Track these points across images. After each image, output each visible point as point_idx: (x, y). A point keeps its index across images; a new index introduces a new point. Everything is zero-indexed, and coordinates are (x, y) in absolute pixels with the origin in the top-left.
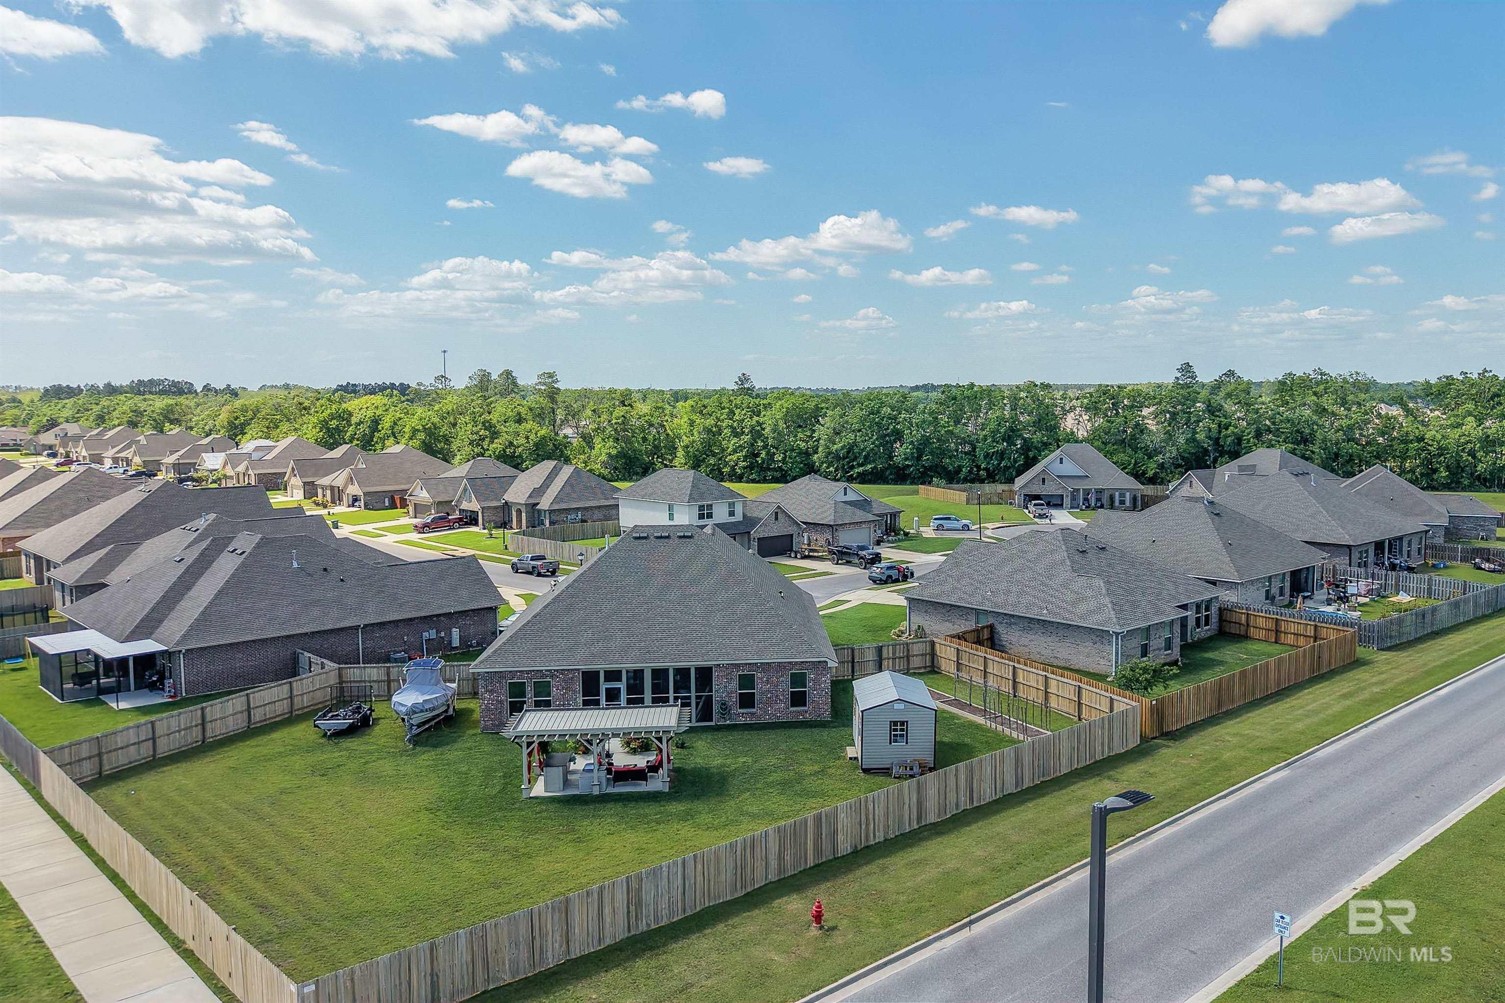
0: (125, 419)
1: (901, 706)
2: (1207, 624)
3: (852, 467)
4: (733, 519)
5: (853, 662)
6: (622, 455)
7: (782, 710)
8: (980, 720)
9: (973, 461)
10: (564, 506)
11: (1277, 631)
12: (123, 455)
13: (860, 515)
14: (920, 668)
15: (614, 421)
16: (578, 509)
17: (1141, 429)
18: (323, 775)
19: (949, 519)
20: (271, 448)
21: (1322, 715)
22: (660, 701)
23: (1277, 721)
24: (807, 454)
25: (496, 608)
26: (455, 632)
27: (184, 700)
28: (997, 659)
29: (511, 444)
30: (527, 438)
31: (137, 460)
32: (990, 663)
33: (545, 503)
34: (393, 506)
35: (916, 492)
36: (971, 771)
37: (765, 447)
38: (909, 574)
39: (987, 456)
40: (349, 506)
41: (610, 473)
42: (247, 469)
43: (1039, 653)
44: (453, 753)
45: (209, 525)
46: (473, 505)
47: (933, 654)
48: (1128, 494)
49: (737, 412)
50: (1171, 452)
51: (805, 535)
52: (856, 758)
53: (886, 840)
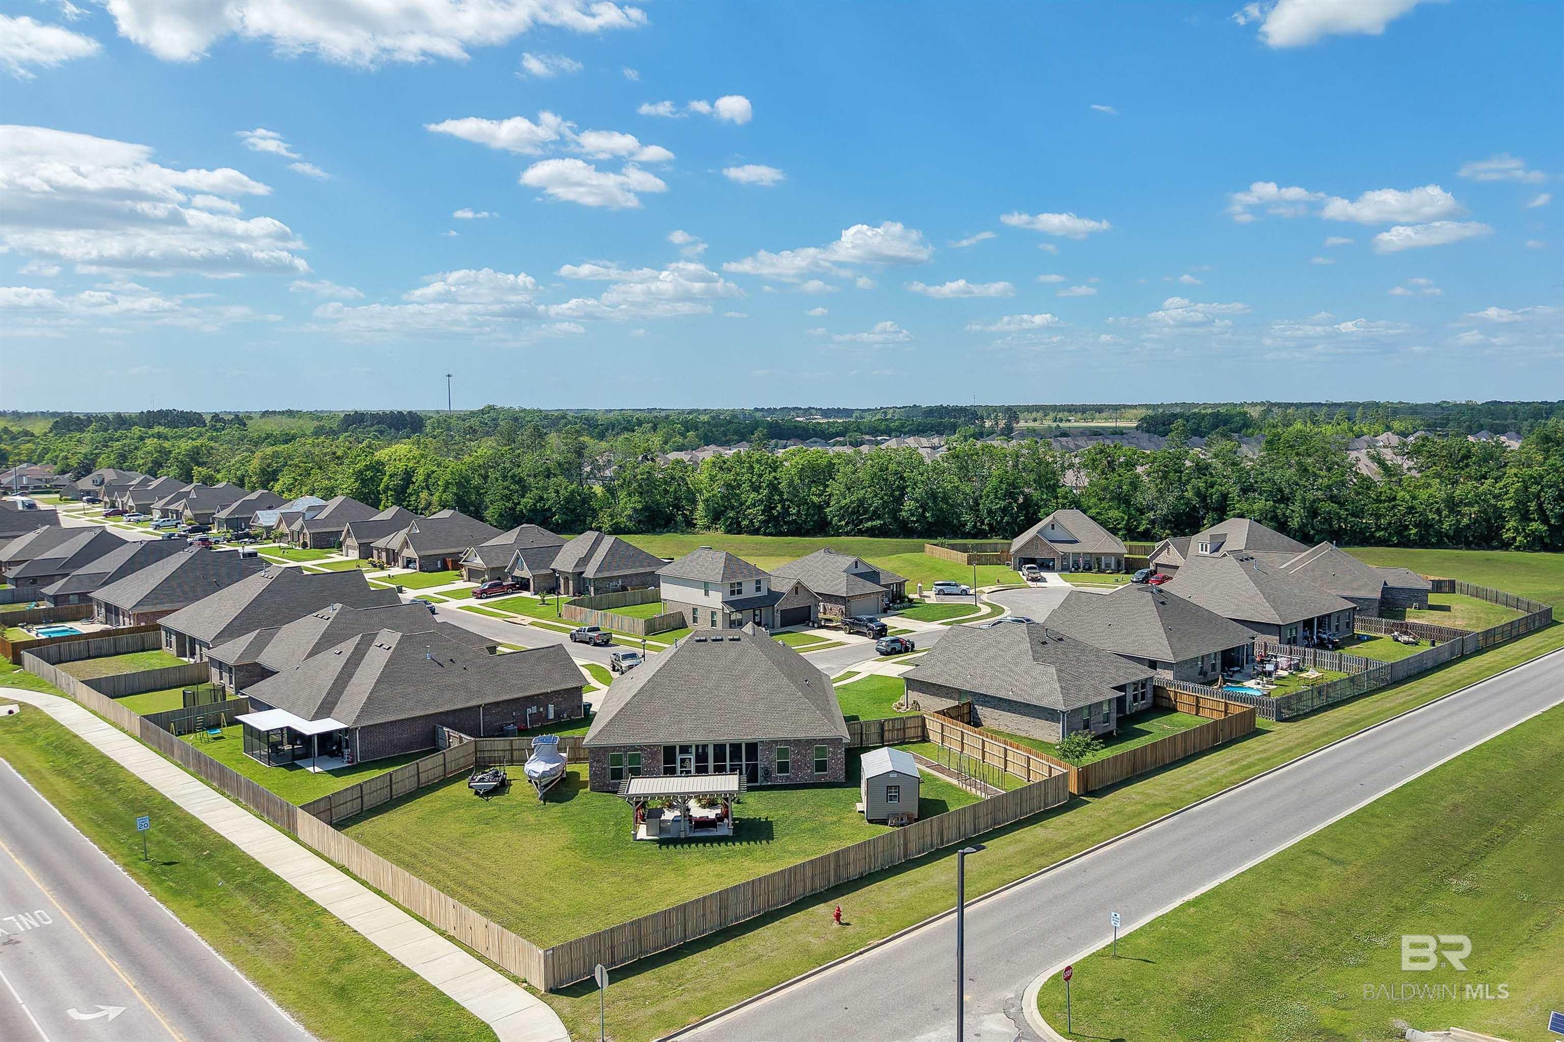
0: (150, 459)
1: (895, 775)
2: (1143, 699)
3: (861, 522)
4: (759, 594)
5: (862, 734)
6: (646, 508)
7: (808, 773)
8: (954, 782)
9: (977, 517)
10: (606, 574)
11: (1198, 707)
12: (172, 507)
13: (870, 587)
14: (913, 738)
15: (639, 477)
16: (619, 576)
17: (1135, 485)
18: (487, 824)
19: (949, 585)
20: (322, 508)
21: (1209, 778)
22: (720, 770)
23: (1174, 782)
24: (820, 508)
25: (581, 687)
26: (551, 708)
27: (359, 765)
28: (970, 733)
29: (541, 498)
30: (557, 492)
31: (188, 513)
32: (965, 736)
33: (590, 572)
34: (445, 568)
35: (921, 549)
36: (941, 821)
37: (782, 501)
38: (910, 646)
39: (990, 512)
40: (404, 568)
41: (634, 525)
42: (302, 528)
43: (1006, 725)
44: (573, 806)
45: (337, 614)
46: (524, 572)
47: (924, 726)
48: (1113, 557)
49: (756, 466)
50: (1163, 509)
51: (821, 604)
52: (863, 812)
53: (882, 869)
